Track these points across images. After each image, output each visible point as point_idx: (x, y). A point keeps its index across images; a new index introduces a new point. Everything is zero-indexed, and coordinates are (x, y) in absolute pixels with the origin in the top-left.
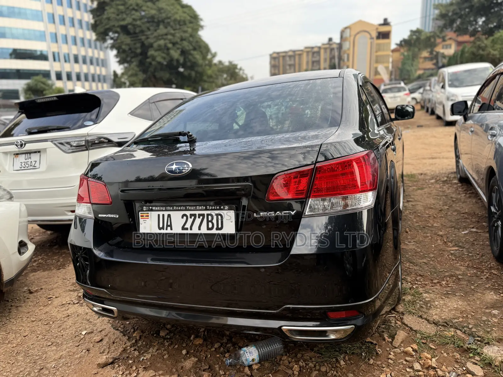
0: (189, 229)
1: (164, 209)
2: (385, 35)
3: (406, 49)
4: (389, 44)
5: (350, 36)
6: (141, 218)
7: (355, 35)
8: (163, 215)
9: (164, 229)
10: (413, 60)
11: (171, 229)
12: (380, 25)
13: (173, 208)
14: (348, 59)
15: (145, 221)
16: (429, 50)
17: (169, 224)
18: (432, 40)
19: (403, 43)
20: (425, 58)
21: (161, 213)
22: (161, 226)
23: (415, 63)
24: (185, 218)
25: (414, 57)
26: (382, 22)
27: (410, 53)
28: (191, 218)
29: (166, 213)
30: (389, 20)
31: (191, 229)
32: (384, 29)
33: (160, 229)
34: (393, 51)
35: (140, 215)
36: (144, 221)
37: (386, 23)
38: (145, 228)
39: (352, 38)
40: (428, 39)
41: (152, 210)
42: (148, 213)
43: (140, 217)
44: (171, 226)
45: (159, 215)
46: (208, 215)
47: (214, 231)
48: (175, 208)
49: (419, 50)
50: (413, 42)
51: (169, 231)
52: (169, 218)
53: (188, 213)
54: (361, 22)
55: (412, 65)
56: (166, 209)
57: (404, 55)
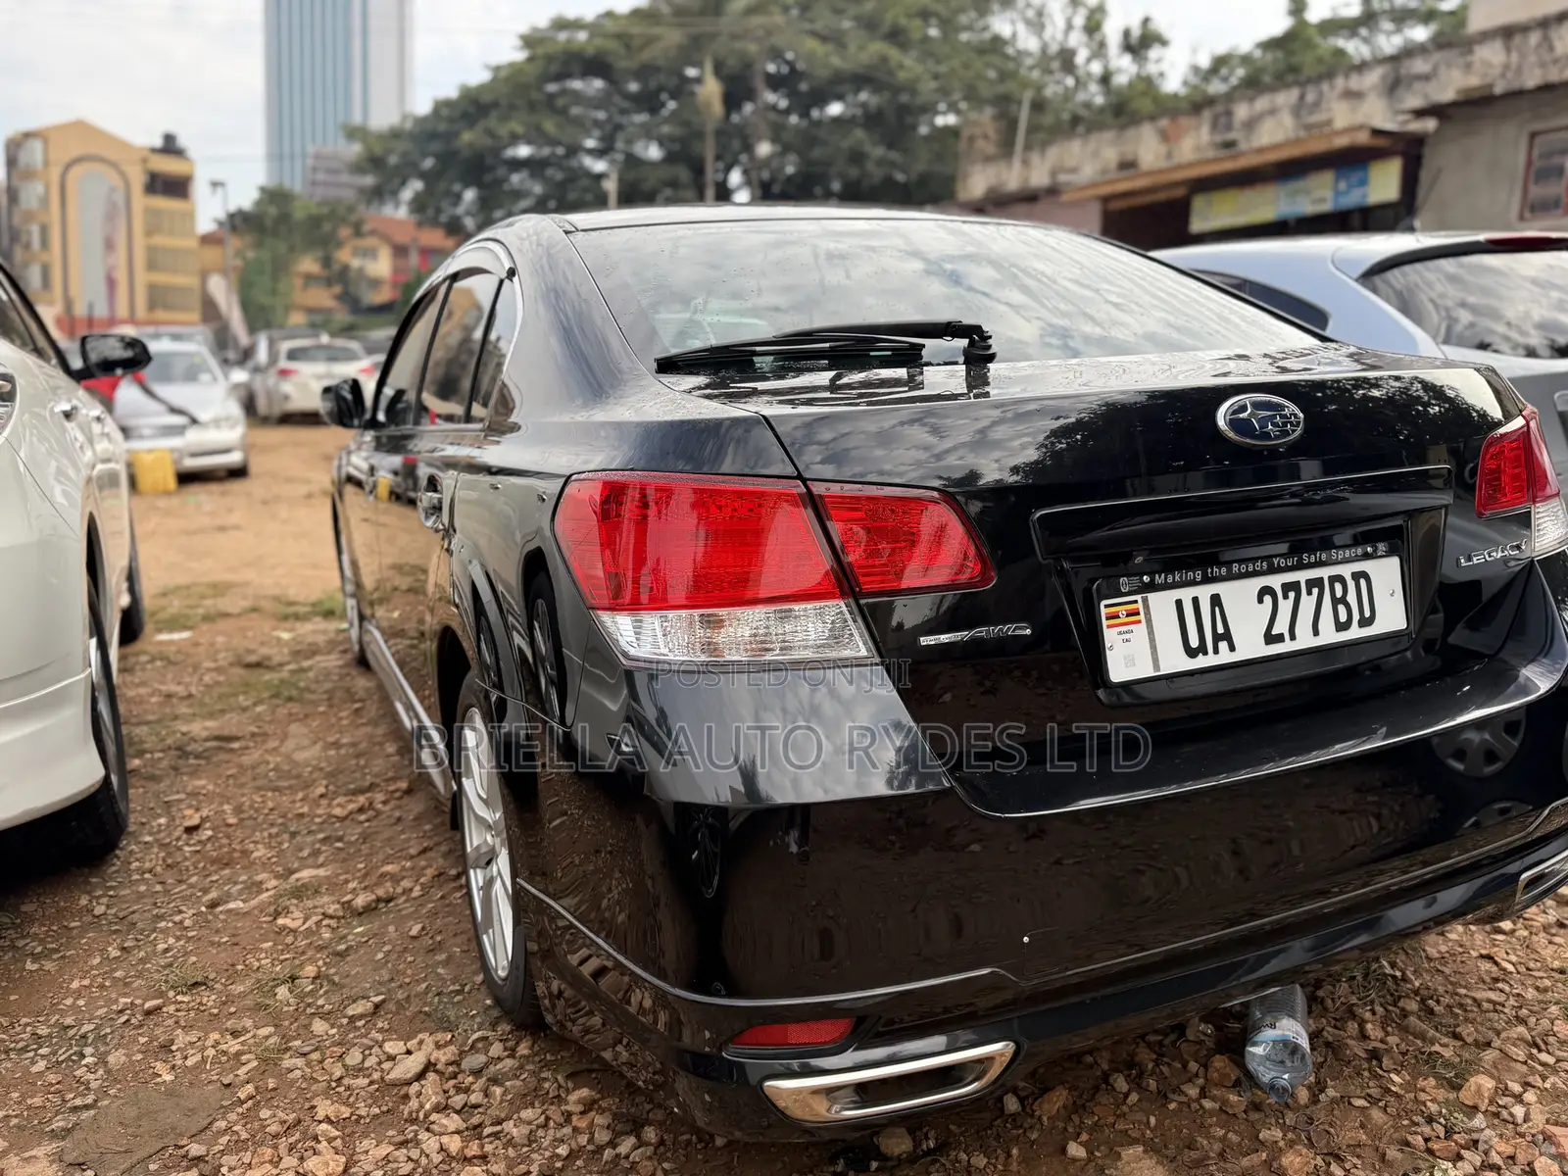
0: (1287, 636)
1: (1198, 579)
2: (176, 187)
3: (248, 239)
4: (190, 216)
5: (46, 163)
6: (1109, 627)
7: (68, 166)
8: (1195, 601)
9: (1206, 653)
10: (275, 278)
11: (1232, 648)
12: (154, 150)
13: (1230, 570)
14: (45, 243)
15: (1127, 636)
16: (320, 254)
17: (1220, 630)
18: (327, 227)
19: (238, 222)
21: (1186, 594)
22: (1194, 643)
25: (280, 268)
26: (158, 142)
28: (1286, 597)
30: (183, 141)
31: (1293, 637)
32: (168, 166)
33: (1192, 653)
36: (1120, 633)
37: (170, 146)
38: (1130, 661)
39: (55, 174)
40: (315, 221)
41: (1152, 587)
42: (1136, 602)
43: (1105, 623)
44: (1227, 637)
45: (1179, 603)
47: (1355, 633)
48: (1235, 568)
50: (268, 223)
51: (1225, 656)
52: (1217, 609)
54: (80, 128)
55: (274, 292)
56: (1204, 575)
57: (244, 259)
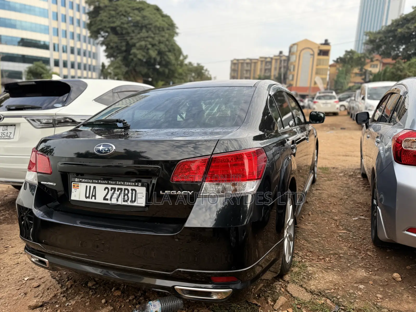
0: (109, 200)
3: (341, 65)
6: (73, 188)
8: (90, 187)
9: (89, 198)
10: (346, 75)
11: (95, 199)
15: (76, 191)
17: (94, 194)
19: (339, 60)
20: (356, 74)
21: (89, 185)
22: (87, 195)
23: (347, 77)
24: (107, 190)
25: (347, 72)
27: (344, 69)
28: (111, 190)
29: (92, 185)
33: (86, 197)
34: (331, 66)
35: (72, 185)
42: (79, 184)
43: (72, 187)
44: (95, 196)
45: (87, 186)
46: (125, 189)
49: (352, 67)
51: (93, 200)
53: (110, 187)
55: (345, 78)
